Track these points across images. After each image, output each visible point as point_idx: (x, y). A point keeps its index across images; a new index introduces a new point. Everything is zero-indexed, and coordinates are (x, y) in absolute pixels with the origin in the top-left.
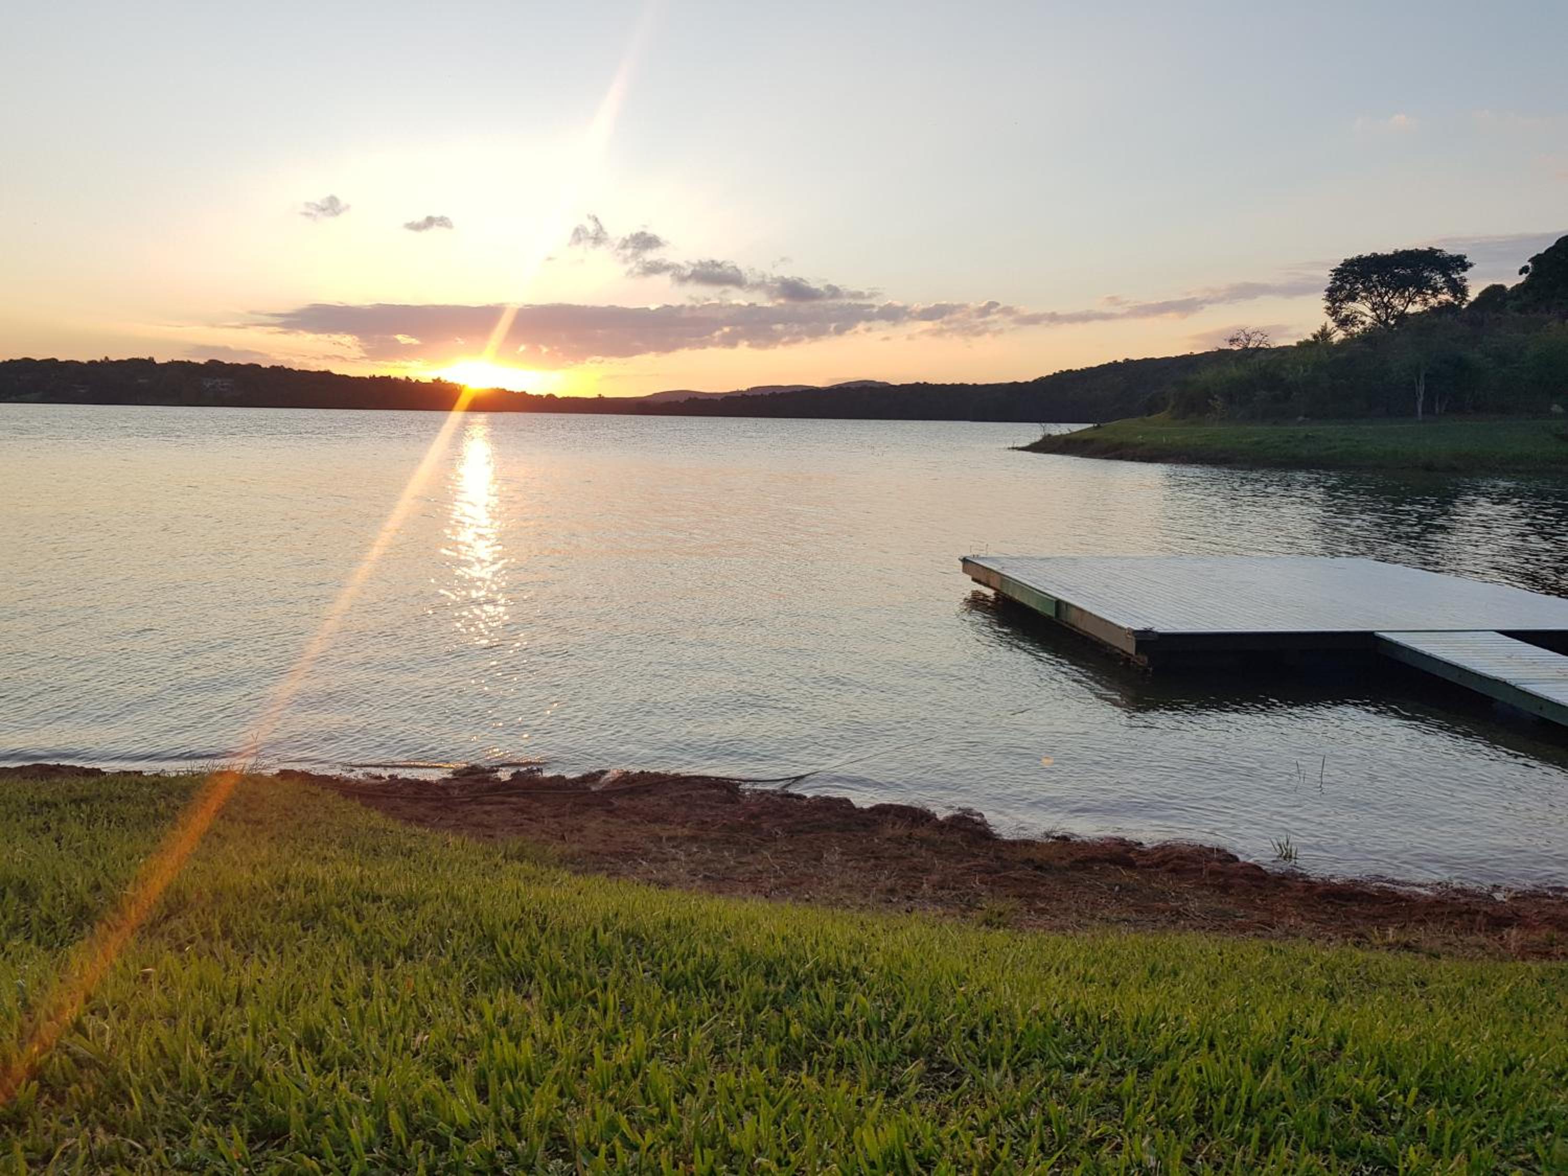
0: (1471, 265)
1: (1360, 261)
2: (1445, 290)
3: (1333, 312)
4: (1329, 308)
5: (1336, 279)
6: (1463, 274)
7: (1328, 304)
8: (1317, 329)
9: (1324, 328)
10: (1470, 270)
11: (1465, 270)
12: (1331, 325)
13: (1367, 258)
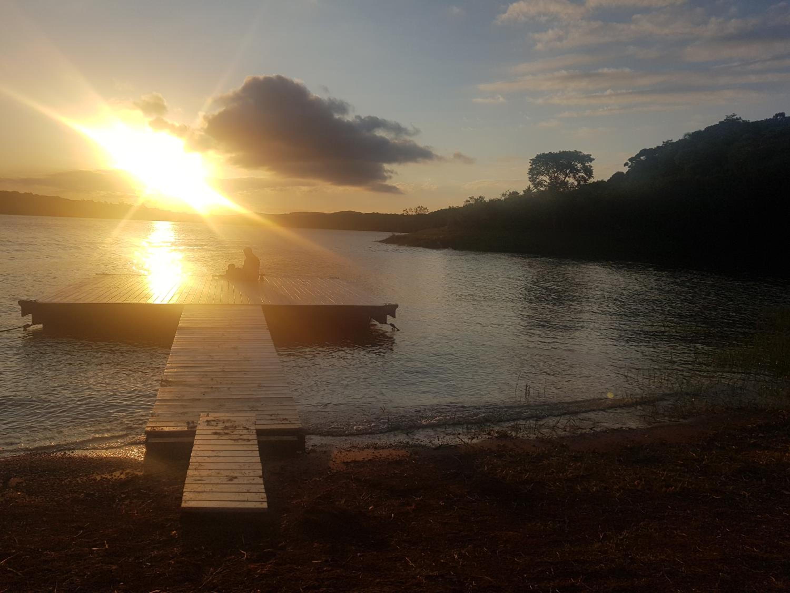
0: (594, 159)
1: (544, 155)
2: (582, 171)
3: (532, 180)
4: (530, 178)
5: (533, 164)
6: (590, 164)
7: (530, 176)
8: (525, 188)
9: (529, 188)
10: (593, 162)
11: (591, 162)
12: (532, 186)
13: (547, 154)
